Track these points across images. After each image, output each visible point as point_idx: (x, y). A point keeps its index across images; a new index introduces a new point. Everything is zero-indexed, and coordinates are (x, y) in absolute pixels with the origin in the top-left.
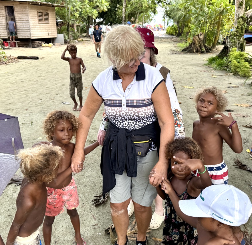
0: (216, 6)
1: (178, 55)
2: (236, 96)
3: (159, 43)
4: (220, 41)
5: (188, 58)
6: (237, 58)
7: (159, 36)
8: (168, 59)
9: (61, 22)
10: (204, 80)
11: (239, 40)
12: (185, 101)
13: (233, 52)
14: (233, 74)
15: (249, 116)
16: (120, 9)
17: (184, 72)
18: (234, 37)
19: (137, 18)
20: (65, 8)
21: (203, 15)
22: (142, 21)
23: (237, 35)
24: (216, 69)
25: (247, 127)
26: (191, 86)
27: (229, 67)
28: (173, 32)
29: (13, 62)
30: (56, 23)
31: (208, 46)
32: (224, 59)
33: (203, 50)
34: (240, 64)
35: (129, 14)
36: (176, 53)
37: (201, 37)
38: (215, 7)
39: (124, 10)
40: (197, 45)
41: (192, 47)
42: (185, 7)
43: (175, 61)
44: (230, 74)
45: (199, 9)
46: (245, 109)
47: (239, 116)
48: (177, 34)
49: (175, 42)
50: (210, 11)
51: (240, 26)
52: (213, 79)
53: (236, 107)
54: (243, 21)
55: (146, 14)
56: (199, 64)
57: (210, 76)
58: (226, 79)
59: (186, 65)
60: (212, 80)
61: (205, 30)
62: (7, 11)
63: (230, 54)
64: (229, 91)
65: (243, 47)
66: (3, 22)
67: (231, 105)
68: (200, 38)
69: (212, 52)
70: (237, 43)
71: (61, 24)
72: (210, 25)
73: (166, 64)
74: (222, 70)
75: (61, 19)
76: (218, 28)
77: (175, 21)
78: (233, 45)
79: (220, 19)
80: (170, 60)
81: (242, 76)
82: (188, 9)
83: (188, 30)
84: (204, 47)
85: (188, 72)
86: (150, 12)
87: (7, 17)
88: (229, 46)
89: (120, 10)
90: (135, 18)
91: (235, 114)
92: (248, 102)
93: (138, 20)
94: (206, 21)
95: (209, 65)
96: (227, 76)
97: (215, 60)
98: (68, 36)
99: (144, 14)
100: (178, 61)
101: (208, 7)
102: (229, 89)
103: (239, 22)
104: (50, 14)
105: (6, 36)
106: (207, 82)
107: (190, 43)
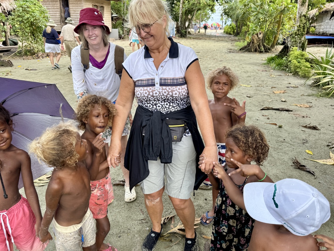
0: (278, 5)
1: (236, 54)
2: (296, 96)
3: (216, 42)
4: (279, 41)
5: (246, 57)
6: (298, 58)
7: (216, 35)
8: (225, 57)
9: (116, 17)
10: (262, 79)
11: (300, 40)
12: (242, 99)
13: (293, 51)
14: (293, 75)
15: (308, 117)
16: (176, 5)
17: (241, 70)
18: (295, 36)
19: (194, 15)
20: (121, 3)
21: (263, 13)
22: (199, 19)
23: (298, 34)
24: (274, 69)
25: (306, 128)
26: (248, 85)
27: (289, 67)
28: (231, 31)
29: (66, 54)
30: (110, 17)
31: (267, 46)
32: (284, 59)
33: (262, 49)
34: (300, 64)
35: (186, 11)
36: (233, 52)
37: (261, 36)
38: (276, 5)
39: (181, 6)
40: (255, 44)
41: (251, 46)
42: (245, 4)
43: (233, 60)
44: (289, 74)
45: (259, 7)
46: (304, 109)
47: (299, 116)
48: (235, 33)
49: (233, 41)
50: (271, 9)
51: (302, 25)
52: (272, 79)
53: (295, 107)
54: (305, 20)
55: (204, 12)
56: (258, 63)
57: (268, 76)
58: (285, 80)
59: (244, 63)
60: (270, 80)
61: (265, 29)
62: (61, 3)
63: (290, 54)
64: (288, 91)
65: (304, 47)
66: (57, 14)
67: (290, 105)
68: (259, 37)
69: (271, 52)
70: (299, 42)
71: (116, 19)
72: (270, 24)
73: (223, 62)
74: (282, 70)
75: (117, 14)
76: (279, 27)
77: (233, 20)
78: (293, 44)
79: (281, 18)
80: (227, 59)
81: (302, 77)
82: (247, 6)
83: (247, 29)
84: (263, 47)
85: (246, 71)
86: (208, 10)
87: (61, 9)
88: (289, 46)
89: (177, 7)
90: (192, 15)
91: (294, 114)
92: (308, 103)
93: (195, 18)
94: (267, 20)
95: (267, 65)
96: (287, 76)
97: (274, 60)
98: (123, 31)
99: (202, 11)
100: (236, 60)
101: (269, 5)
102: (288, 89)
103: (301, 21)
104: (105, 8)
105: (60, 29)
106: (265, 81)
107: (248, 42)
